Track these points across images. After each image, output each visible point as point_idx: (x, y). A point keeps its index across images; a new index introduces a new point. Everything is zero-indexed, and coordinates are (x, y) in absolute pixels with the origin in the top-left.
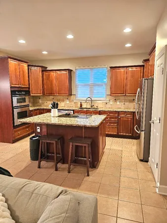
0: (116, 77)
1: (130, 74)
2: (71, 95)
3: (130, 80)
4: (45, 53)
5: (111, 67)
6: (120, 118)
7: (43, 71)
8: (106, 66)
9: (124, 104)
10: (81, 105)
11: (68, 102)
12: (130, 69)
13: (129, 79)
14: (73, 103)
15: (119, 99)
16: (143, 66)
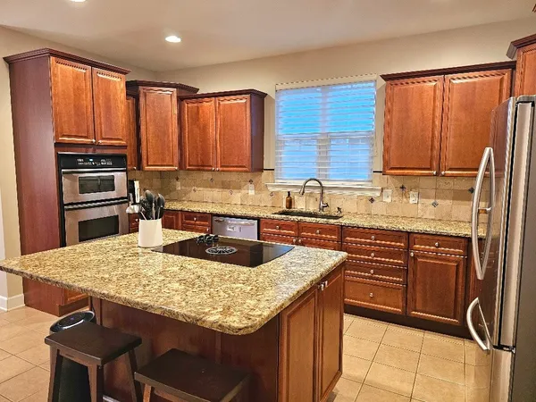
0: (406, 110)
1: (455, 98)
2: (262, 170)
3: (457, 120)
4: (173, 39)
5: (386, 78)
6: (415, 258)
7: (180, 99)
8: (374, 77)
9: (435, 205)
10: (290, 203)
11: (252, 192)
12: (458, 80)
13: (452, 115)
14: (264, 195)
15: (416, 188)
16: (511, 66)
